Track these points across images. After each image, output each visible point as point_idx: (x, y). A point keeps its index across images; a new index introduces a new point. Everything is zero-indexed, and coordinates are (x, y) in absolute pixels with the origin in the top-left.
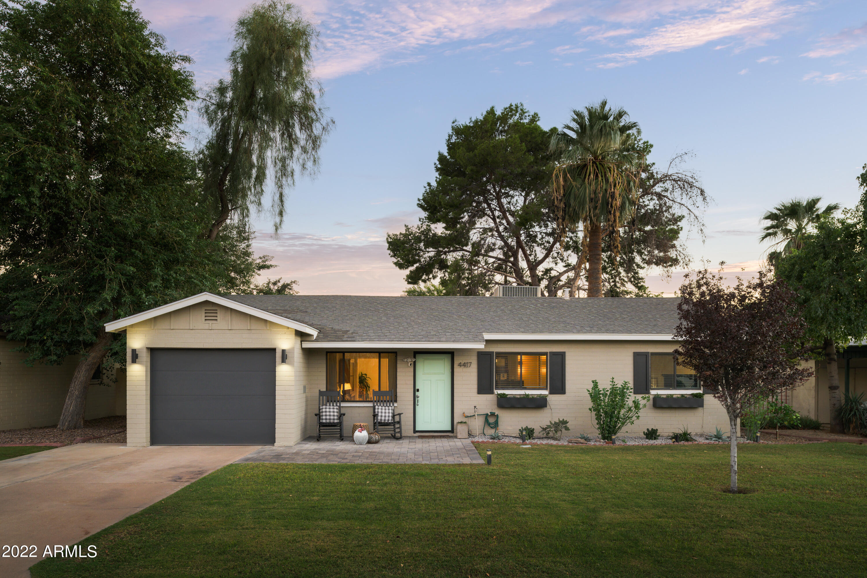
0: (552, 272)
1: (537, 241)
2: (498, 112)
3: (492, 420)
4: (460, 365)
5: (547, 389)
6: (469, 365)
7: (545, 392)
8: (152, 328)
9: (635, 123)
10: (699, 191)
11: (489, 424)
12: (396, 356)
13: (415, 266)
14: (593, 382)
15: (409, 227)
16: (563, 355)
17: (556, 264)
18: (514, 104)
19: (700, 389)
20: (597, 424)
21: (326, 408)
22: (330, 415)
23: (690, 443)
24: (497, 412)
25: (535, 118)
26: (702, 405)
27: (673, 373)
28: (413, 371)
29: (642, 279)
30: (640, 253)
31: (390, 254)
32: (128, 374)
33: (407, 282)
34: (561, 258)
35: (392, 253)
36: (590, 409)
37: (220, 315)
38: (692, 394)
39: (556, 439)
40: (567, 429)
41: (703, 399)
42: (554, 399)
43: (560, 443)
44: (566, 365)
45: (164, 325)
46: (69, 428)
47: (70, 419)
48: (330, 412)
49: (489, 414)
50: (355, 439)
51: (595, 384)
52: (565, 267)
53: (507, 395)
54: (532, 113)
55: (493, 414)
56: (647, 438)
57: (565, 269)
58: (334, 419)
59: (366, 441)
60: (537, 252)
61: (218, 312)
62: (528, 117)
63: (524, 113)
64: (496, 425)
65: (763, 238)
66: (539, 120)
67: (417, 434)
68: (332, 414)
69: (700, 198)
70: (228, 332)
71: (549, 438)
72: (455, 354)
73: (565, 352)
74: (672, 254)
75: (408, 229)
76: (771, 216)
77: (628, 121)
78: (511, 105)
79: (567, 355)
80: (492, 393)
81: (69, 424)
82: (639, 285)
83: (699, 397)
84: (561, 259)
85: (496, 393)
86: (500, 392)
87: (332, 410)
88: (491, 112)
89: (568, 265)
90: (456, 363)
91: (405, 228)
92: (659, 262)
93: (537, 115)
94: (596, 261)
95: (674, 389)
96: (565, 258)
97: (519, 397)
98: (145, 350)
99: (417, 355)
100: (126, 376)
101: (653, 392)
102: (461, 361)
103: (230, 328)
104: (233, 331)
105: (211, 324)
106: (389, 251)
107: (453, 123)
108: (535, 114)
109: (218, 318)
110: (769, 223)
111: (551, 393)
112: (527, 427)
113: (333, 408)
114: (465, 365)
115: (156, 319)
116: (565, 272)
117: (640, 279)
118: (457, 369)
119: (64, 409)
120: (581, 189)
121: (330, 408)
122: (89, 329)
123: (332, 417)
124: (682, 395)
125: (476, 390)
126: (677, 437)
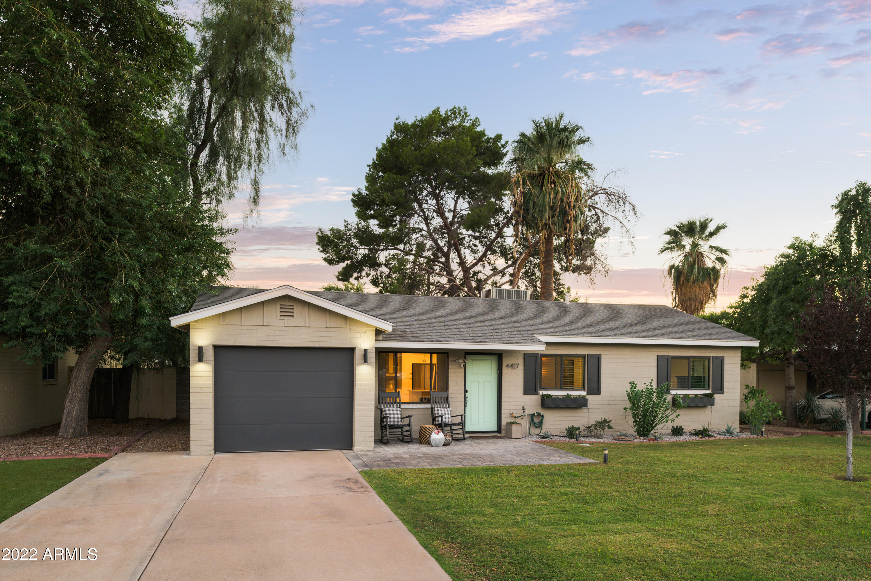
0: (480, 274)
1: (464, 244)
2: (443, 113)
3: (536, 420)
4: (508, 366)
5: (584, 389)
6: (516, 366)
7: (584, 393)
8: (221, 323)
9: (589, 138)
10: (632, 208)
11: (534, 424)
12: (448, 357)
13: (346, 262)
14: (630, 383)
15: (349, 223)
16: (598, 358)
17: (484, 267)
18: (457, 107)
19: (709, 389)
20: (634, 422)
21: (389, 410)
22: (394, 418)
23: (710, 439)
24: (543, 412)
25: (476, 122)
26: (713, 404)
27: (687, 375)
28: (464, 372)
29: (563, 285)
30: (560, 260)
31: (319, 249)
32: (192, 374)
33: (337, 279)
34: (489, 261)
35: (321, 249)
36: (625, 409)
37: (297, 310)
38: (704, 395)
39: (599, 437)
40: (610, 427)
41: (714, 399)
42: (592, 399)
43: (602, 441)
44: (602, 367)
45: (235, 320)
46: (74, 436)
47: (74, 425)
48: (394, 414)
49: (536, 414)
50: (431, 441)
51: (633, 385)
52: (492, 270)
53: (552, 395)
54: (473, 118)
55: (539, 415)
56: (673, 434)
57: (492, 272)
58: (398, 422)
59: (443, 443)
60: (466, 255)
61: (294, 307)
62: (469, 121)
63: (467, 116)
64: (540, 425)
65: (663, 251)
66: (479, 125)
67: (467, 435)
68: (396, 416)
69: (632, 212)
70: (305, 329)
71: (592, 436)
72: (503, 356)
73: (601, 355)
74: (589, 262)
75: (348, 224)
76: (671, 233)
77: (582, 136)
78: (455, 108)
79: (603, 357)
80: (537, 394)
81: (74, 431)
82: (560, 290)
83: (710, 396)
84: (488, 263)
85: (541, 394)
86: (545, 392)
87: (395, 412)
88: (436, 112)
89: (494, 269)
90: (504, 364)
91: (343, 224)
92: (577, 269)
93: (479, 120)
94: (549, 267)
95: (689, 389)
96: (492, 262)
97: (561, 397)
98: (211, 348)
99: (467, 356)
100: (189, 377)
101: (673, 392)
102: (509, 363)
103: (307, 326)
104: (311, 329)
105: (288, 321)
106: (318, 247)
107: (397, 119)
108: (477, 118)
109: (294, 314)
110: (668, 238)
111: (588, 394)
112: (573, 426)
113: (397, 410)
114: (513, 366)
115: (224, 314)
116: (493, 275)
117: (561, 285)
118: (505, 371)
119: (65, 414)
120: (540, 197)
121: (393, 410)
122: (98, 322)
123: (396, 420)
124: (696, 395)
125: (522, 391)
126: (697, 433)
